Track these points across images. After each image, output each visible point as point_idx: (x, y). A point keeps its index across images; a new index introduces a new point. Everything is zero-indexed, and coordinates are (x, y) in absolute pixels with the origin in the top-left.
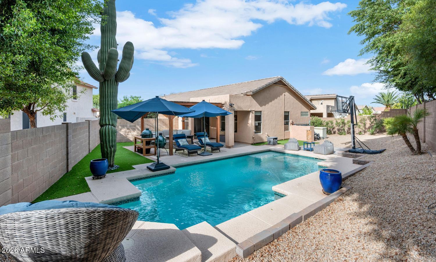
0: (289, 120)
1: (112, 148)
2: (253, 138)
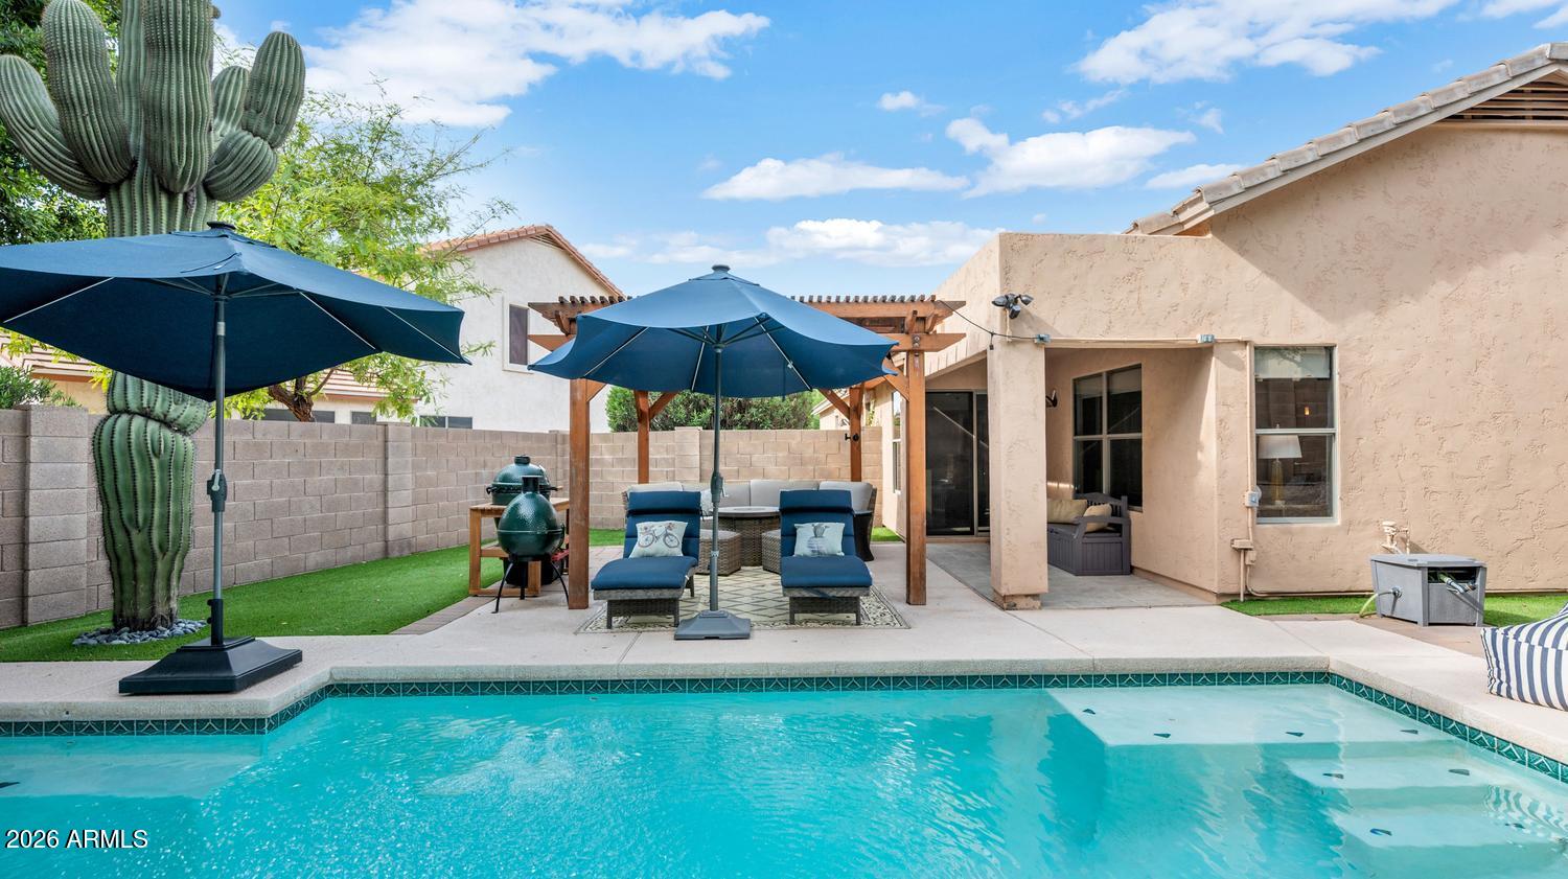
1: (134, 533)
2: (1238, 551)
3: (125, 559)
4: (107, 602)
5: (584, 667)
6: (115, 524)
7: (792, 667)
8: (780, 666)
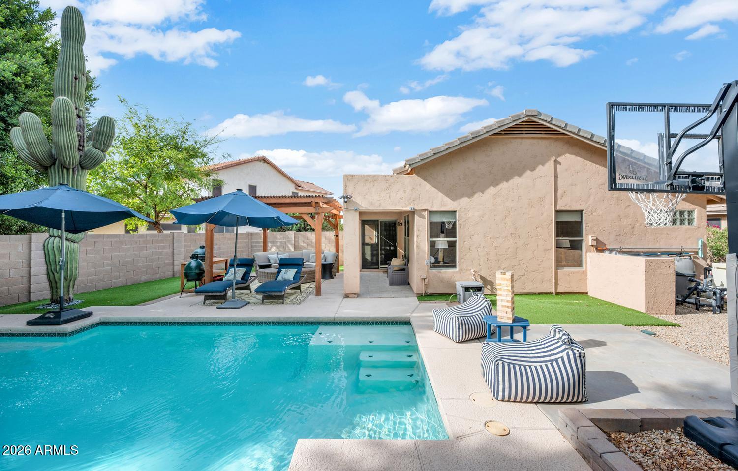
0: (582, 237)
1: (56, 274)
2: (423, 279)
3: (53, 282)
4: (49, 297)
5: (176, 318)
6: (49, 271)
7: (239, 318)
8: (236, 318)
